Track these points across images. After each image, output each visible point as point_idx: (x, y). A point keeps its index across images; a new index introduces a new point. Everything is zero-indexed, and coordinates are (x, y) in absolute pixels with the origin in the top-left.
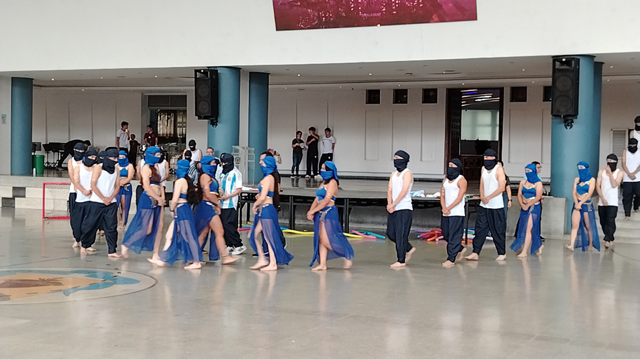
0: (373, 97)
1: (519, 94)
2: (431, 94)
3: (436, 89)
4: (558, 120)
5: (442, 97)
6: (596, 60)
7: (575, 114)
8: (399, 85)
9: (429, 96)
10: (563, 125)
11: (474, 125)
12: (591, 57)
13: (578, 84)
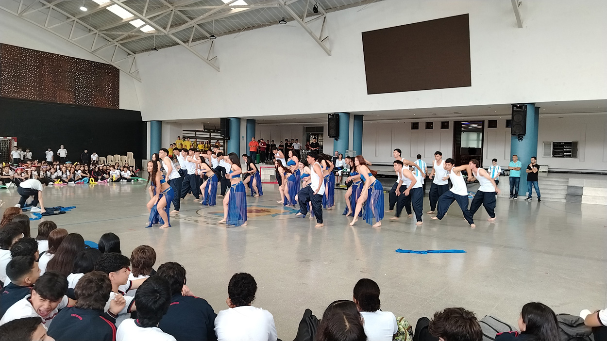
0: (415, 126)
1: (493, 124)
3: (448, 122)
4: (514, 137)
5: (451, 126)
6: (535, 106)
7: (524, 134)
8: (429, 120)
9: (445, 125)
10: (517, 139)
11: (468, 140)
12: (533, 104)
13: (526, 118)
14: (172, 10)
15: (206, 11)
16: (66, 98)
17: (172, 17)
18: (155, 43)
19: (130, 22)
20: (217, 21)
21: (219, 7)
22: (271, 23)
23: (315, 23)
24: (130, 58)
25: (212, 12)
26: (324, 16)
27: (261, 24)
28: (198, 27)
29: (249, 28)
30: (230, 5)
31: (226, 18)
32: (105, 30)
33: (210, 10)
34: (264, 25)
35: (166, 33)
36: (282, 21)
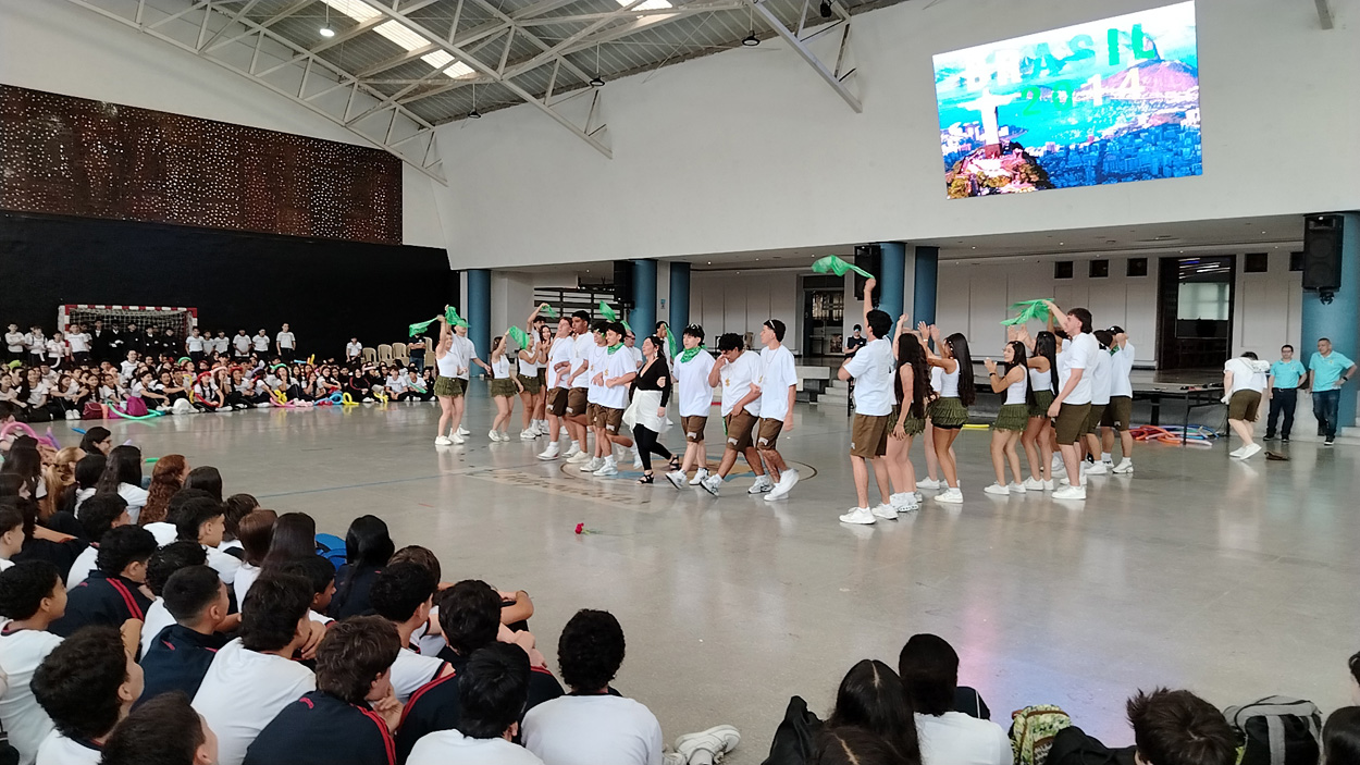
0: (1064, 270)
1: (1257, 262)
2: (1139, 264)
3: (1144, 261)
4: (1311, 294)
5: (1153, 269)
7: (1337, 285)
8: (1098, 255)
9: (1137, 267)
10: (1319, 300)
11: (1195, 301)
12: (1358, 214)
13: (1341, 247)
14: (510, 28)
15: (582, 25)
16: (294, 225)
17: (509, 43)
18: (474, 100)
19: (423, 58)
20: (605, 46)
21: (609, 16)
22: (724, 44)
23: (823, 40)
24: (424, 136)
25: (593, 28)
26: (845, 23)
27: (703, 47)
28: (565, 61)
29: (675, 59)
30: (634, 9)
31: (626, 39)
32: (372, 77)
33: (591, 22)
34: (710, 51)
35: (498, 78)
36: (750, 38)
